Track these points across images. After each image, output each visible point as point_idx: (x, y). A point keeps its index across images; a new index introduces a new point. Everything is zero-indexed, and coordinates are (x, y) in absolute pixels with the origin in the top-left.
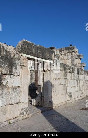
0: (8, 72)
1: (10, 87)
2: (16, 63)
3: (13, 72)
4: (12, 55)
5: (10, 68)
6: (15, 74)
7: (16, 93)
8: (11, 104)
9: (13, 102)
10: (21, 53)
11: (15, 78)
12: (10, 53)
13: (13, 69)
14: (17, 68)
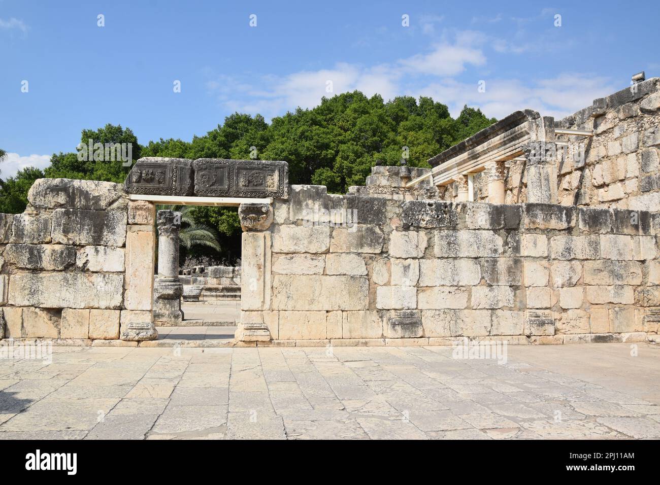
0: (91, 240)
1: (96, 272)
2: (113, 219)
3: (104, 239)
4: (103, 203)
5: (95, 232)
6: (109, 244)
7: (110, 285)
8: (96, 306)
9: (103, 304)
10: (128, 193)
11: (108, 252)
12: (97, 199)
13: (105, 233)
14: (117, 230)
